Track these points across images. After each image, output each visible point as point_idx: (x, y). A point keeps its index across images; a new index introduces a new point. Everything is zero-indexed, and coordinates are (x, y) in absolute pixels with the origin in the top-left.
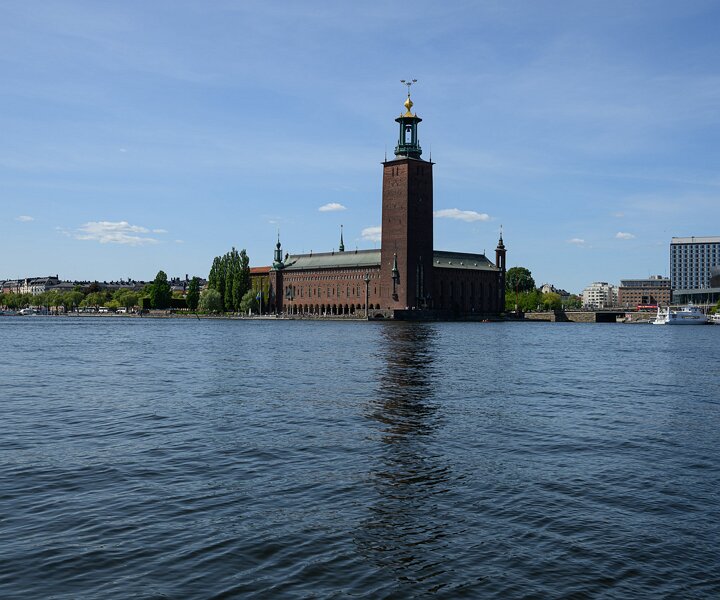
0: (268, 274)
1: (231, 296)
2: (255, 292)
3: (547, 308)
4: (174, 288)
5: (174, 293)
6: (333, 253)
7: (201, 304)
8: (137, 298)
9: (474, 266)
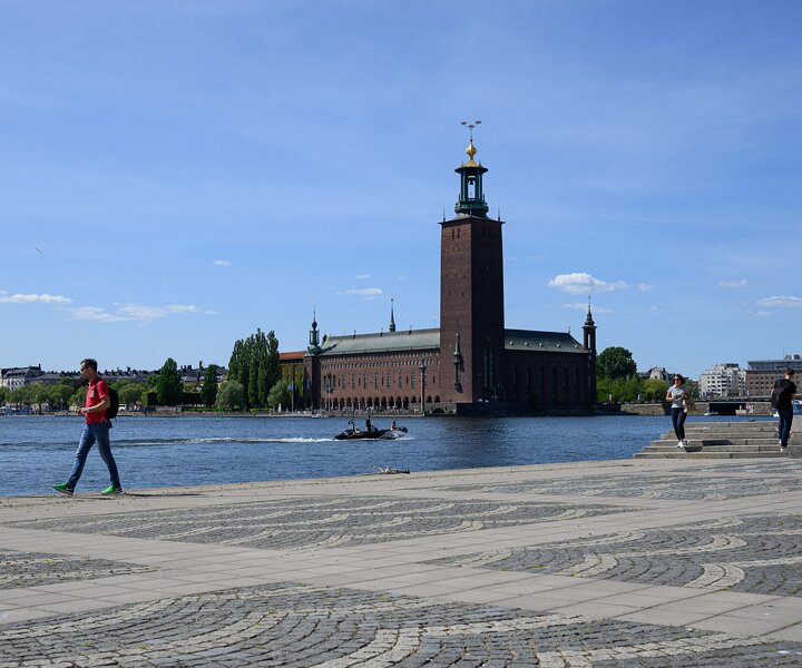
0: (301, 360)
1: (256, 389)
2: (286, 383)
3: (649, 398)
4: (185, 378)
5: (186, 385)
6: (382, 334)
7: (220, 399)
8: (140, 393)
9: (556, 348)
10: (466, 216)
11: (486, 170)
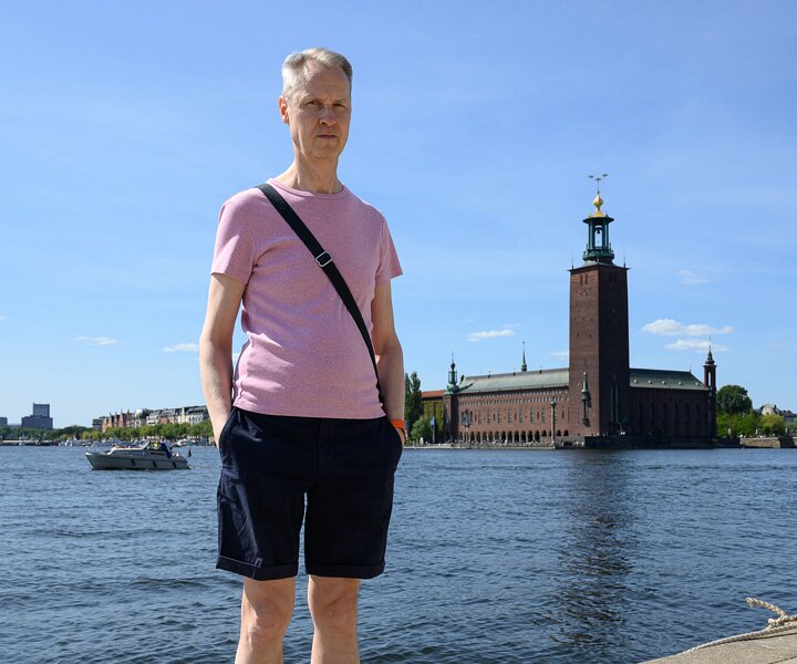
0: (441, 398)
3: (767, 432)
6: (514, 374)
9: (678, 385)
10: (594, 263)
11: (612, 220)
